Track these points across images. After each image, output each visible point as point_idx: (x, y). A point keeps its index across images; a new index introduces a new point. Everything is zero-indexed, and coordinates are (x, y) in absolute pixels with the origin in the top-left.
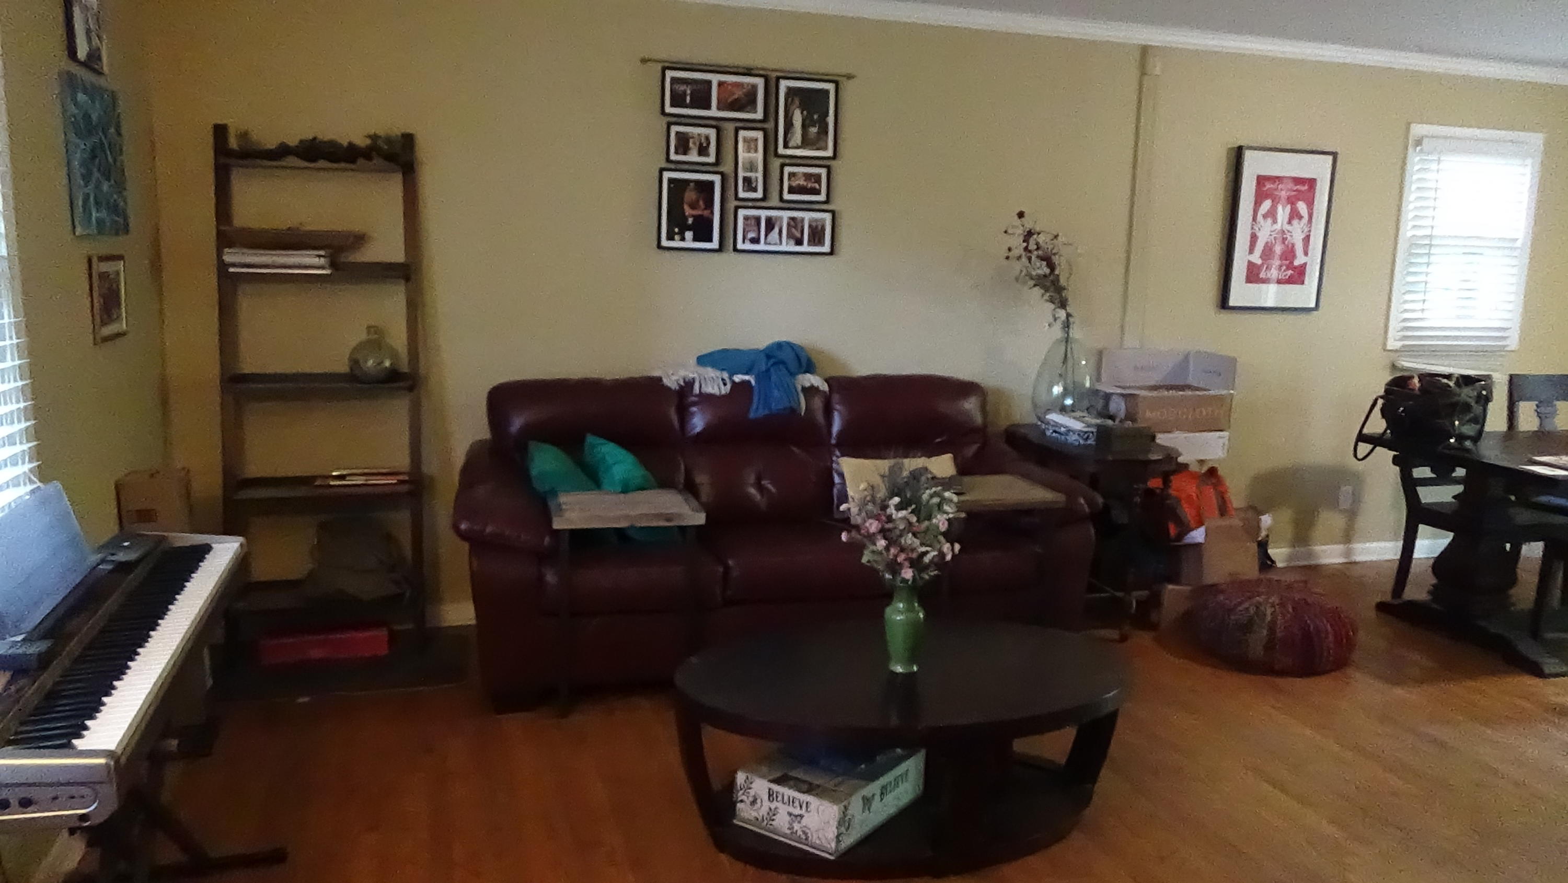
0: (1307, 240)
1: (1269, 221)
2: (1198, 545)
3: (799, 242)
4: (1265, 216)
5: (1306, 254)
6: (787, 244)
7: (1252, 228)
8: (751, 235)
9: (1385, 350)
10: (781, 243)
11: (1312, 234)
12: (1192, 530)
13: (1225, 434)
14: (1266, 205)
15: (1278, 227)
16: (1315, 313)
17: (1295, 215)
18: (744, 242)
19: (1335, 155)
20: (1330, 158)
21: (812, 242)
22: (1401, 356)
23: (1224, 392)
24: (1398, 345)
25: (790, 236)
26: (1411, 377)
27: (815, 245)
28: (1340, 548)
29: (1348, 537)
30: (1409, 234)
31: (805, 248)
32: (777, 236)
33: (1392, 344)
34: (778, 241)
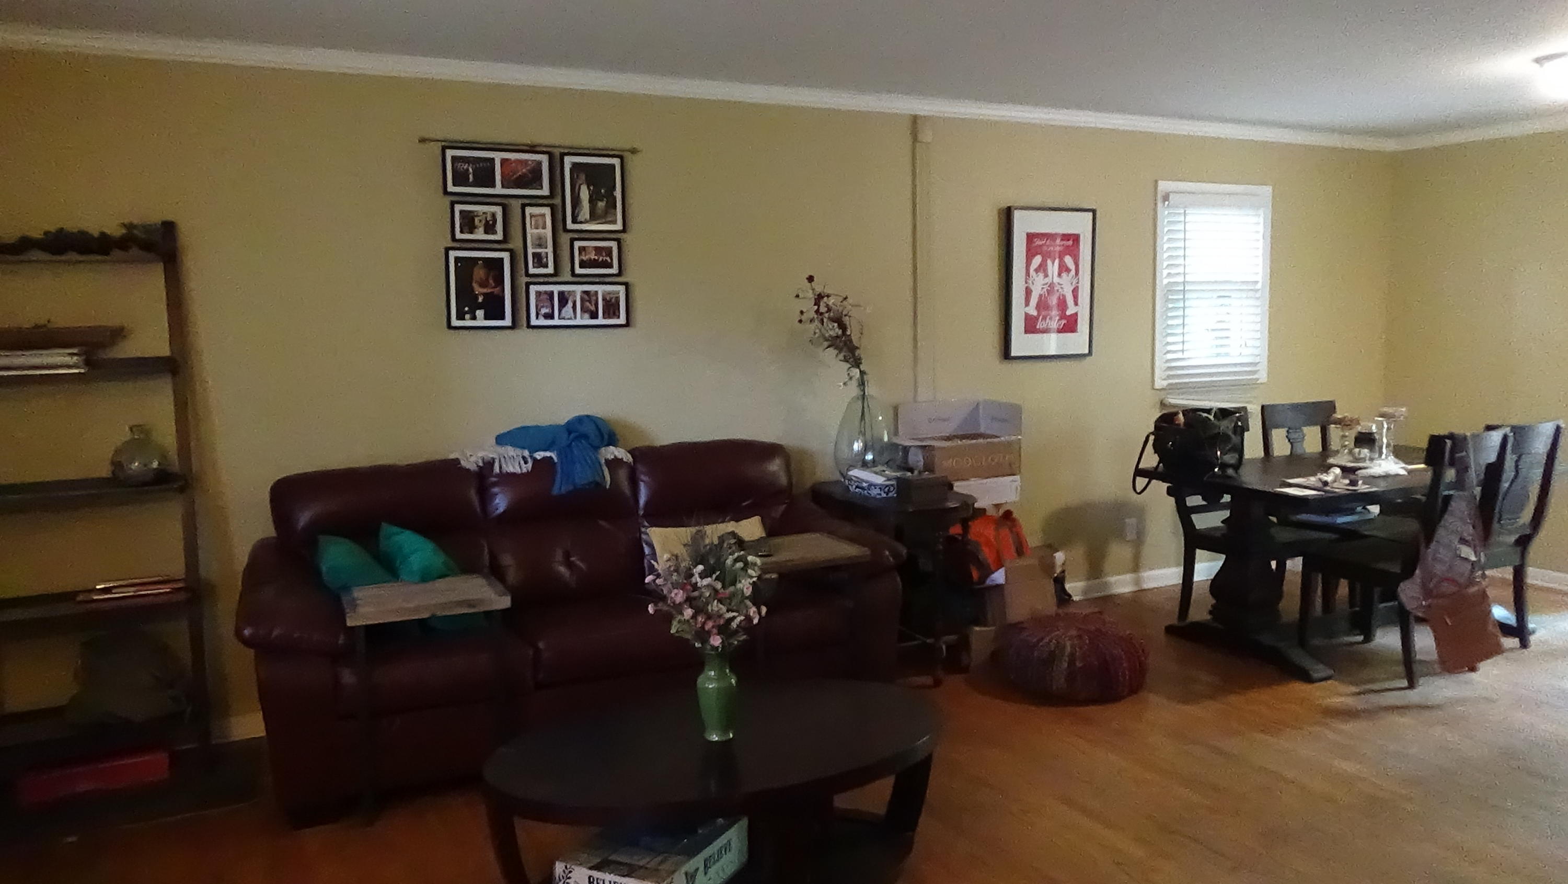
0: (1075, 292)
1: (1041, 275)
2: (999, 586)
3: (594, 316)
4: (1037, 271)
5: (1076, 304)
6: (581, 318)
7: (1026, 283)
8: (544, 311)
9: (1154, 389)
10: (575, 318)
11: (1080, 285)
12: (993, 573)
13: (1017, 477)
14: (1037, 260)
15: (1048, 280)
16: (1088, 358)
17: (1063, 269)
18: (537, 318)
19: (1094, 212)
20: (1091, 214)
21: (607, 315)
22: (1168, 394)
23: (1013, 438)
24: (1165, 383)
25: (584, 310)
26: (1176, 414)
27: (610, 318)
28: (1128, 577)
29: (1136, 567)
30: (1165, 281)
31: (600, 321)
32: (571, 310)
33: (1160, 383)
34: (573, 316)
